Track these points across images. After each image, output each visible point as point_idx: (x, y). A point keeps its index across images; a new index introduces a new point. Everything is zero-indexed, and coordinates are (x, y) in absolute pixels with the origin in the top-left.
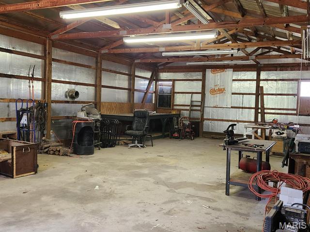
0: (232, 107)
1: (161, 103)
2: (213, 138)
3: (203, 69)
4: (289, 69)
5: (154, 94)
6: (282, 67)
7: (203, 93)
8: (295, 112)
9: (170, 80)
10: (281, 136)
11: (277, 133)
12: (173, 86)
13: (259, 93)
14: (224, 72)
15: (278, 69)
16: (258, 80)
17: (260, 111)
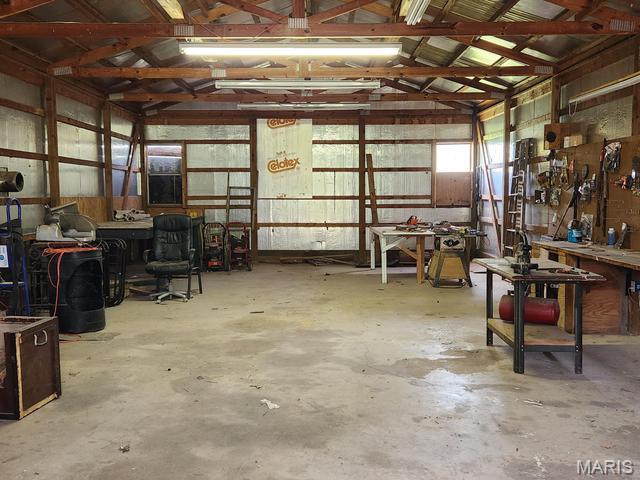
0: (314, 198)
1: (156, 194)
2: (284, 263)
3: (250, 118)
4: (416, 120)
5: (139, 174)
6: (403, 116)
7: (253, 171)
8: (428, 201)
9: (175, 142)
10: (455, 247)
11: (447, 243)
12: (184, 153)
13: (365, 168)
14: (295, 126)
15: (397, 120)
16: (362, 142)
17: (368, 202)
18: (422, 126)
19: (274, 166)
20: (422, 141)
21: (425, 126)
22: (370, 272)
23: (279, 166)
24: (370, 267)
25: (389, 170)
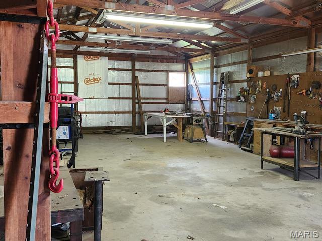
0: (109, 98)
2: (95, 133)
3: (74, 55)
4: (159, 60)
6: (154, 58)
7: (76, 83)
8: (164, 101)
10: (199, 123)
11: (196, 121)
13: (135, 83)
14: (99, 60)
15: (151, 60)
16: (133, 70)
17: (137, 101)
18: (162, 64)
19: (87, 81)
20: (162, 71)
21: (164, 63)
22: (145, 137)
23: (90, 81)
24: (144, 134)
25: (147, 85)
